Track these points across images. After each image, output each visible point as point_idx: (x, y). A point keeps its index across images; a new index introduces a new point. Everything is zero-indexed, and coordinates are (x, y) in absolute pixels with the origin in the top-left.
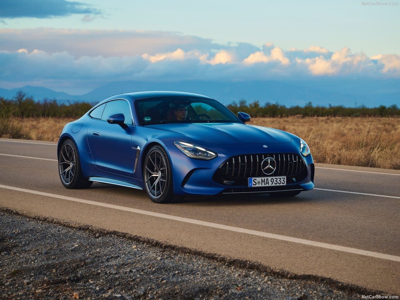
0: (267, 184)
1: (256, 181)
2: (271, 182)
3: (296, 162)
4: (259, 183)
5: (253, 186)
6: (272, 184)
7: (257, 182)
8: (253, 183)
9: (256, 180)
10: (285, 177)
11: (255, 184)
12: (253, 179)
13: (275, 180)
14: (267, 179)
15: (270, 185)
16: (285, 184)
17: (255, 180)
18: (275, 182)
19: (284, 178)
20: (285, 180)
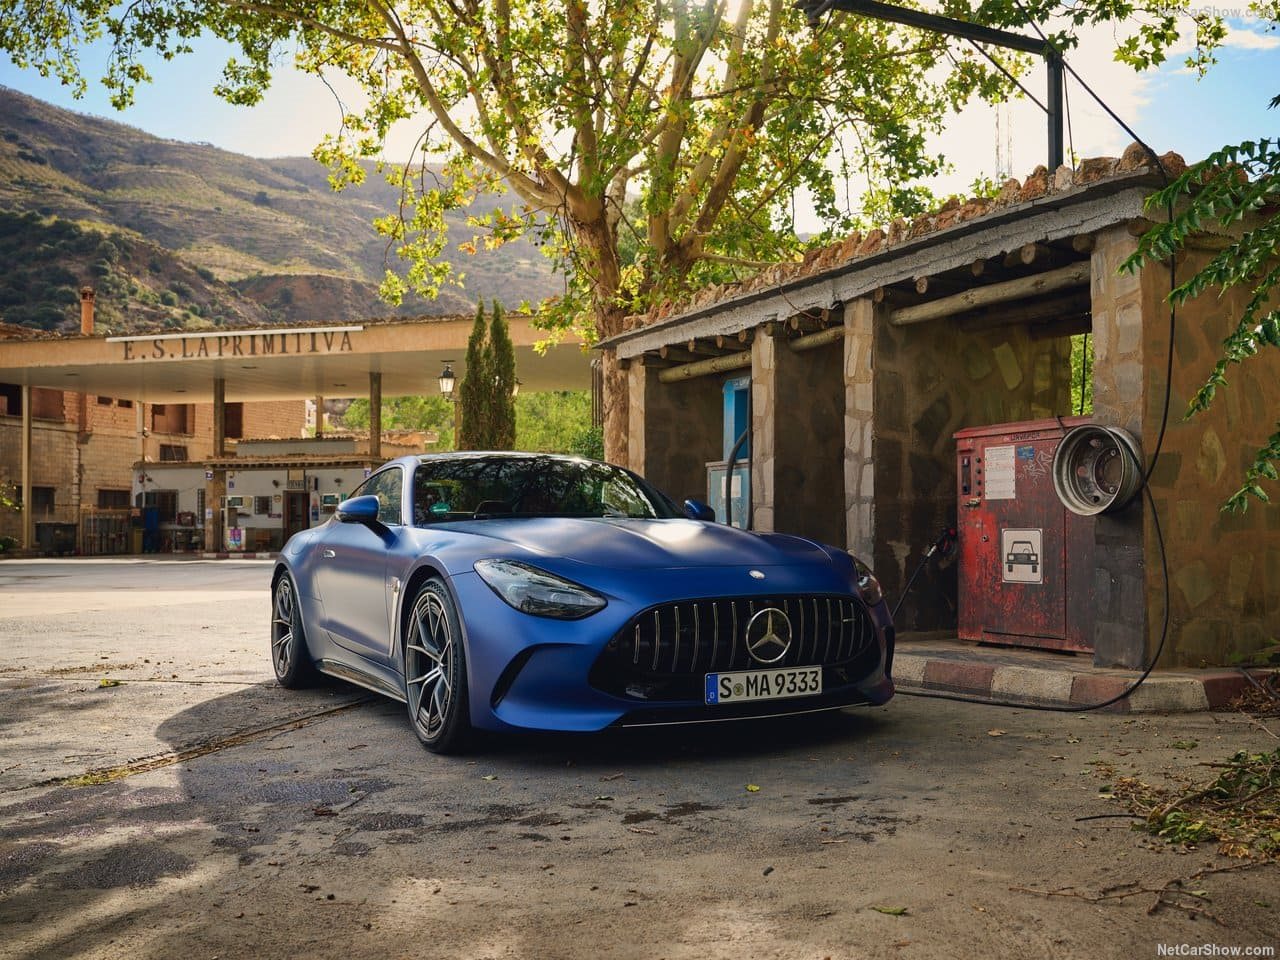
0: (765, 693)
1: (730, 685)
2: (778, 684)
3: (850, 622)
4: (738, 688)
5: (721, 700)
6: (779, 693)
7: (734, 687)
8: (721, 690)
9: (729, 680)
10: (819, 669)
11: (726, 693)
12: (720, 677)
13: (788, 679)
14: (765, 677)
15: (774, 694)
16: (819, 690)
17: (726, 682)
18: (788, 684)
19: (816, 673)
20: (819, 678)
